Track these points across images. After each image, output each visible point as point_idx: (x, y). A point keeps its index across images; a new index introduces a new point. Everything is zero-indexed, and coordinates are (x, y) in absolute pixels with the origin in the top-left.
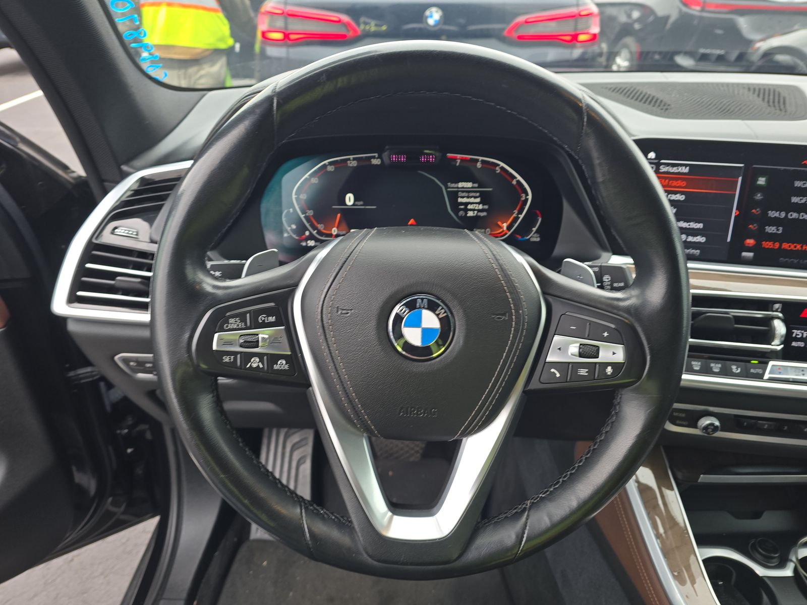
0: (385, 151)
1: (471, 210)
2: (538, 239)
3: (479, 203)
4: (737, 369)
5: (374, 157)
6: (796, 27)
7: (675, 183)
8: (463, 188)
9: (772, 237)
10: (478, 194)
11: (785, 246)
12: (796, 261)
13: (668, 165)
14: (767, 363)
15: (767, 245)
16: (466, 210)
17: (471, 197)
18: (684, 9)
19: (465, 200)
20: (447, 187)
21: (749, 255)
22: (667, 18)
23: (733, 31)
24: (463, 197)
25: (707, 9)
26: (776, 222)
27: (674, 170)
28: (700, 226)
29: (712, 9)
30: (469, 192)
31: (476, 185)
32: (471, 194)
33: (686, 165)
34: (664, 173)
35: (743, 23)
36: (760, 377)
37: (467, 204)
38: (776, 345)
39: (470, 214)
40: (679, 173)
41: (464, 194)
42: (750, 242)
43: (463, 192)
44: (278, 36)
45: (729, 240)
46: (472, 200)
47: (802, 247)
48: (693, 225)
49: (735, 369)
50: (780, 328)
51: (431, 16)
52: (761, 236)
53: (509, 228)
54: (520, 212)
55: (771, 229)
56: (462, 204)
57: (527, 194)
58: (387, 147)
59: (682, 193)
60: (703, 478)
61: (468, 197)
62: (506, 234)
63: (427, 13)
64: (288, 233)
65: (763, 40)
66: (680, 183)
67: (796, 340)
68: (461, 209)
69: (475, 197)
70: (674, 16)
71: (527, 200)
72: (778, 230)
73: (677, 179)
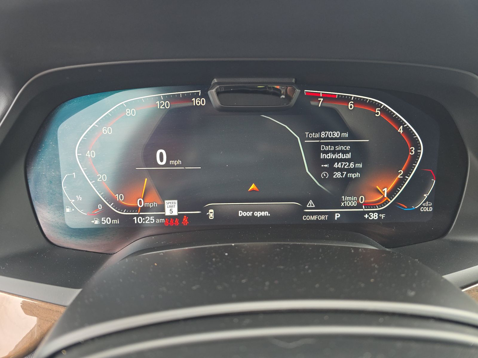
0: (212, 88)
1: (338, 170)
2: (431, 209)
3: (349, 160)
5: (196, 96)
8: (328, 138)
10: (348, 148)
16: (332, 170)
17: (339, 152)
19: (330, 156)
20: (303, 139)
24: (327, 152)
30: (335, 144)
31: (347, 135)
32: (338, 148)
37: (332, 161)
39: (338, 175)
41: (327, 148)
43: (327, 144)
46: (341, 156)
53: (391, 194)
54: (407, 173)
56: (326, 161)
57: (418, 147)
58: (215, 80)
61: (334, 152)
62: (387, 202)
64: (72, 207)
68: (325, 169)
69: (344, 152)
71: (417, 154)
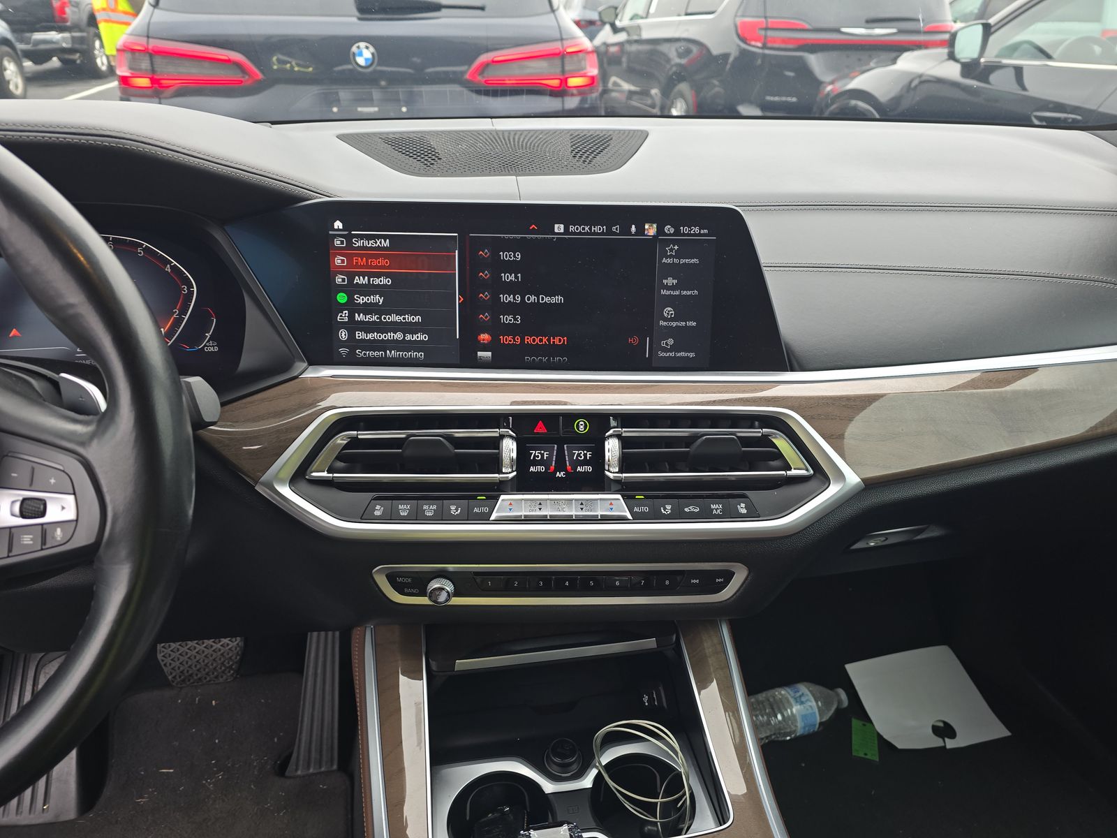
2: (216, 349)
4: (457, 510)
6: (872, 64)
7: (375, 262)
9: (511, 330)
11: (528, 340)
12: (545, 360)
13: (361, 237)
14: (497, 498)
15: (507, 340)
18: (743, 46)
21: (485, 355)
22: (725, 56)
23: (805, 71)
25: (769, 45)
26: (511, 309)
27: (371, 244)
28: (418, 319)
29: (776, 45)
33: (385, 237)
34: (359, 248)
35: (815, 62)
36: (485, 518)
38: (509, 473)
40: (379, 248)
42: (484, 337)
44: (144, 82)
45: (458, 337)
47: (549, 340)
48: (410, 318)
49: (454, 510)
50: (509, 448)
51: (361, 54)
52: (497, 329)
53: (169, 335)
55: (507, 319)
57: (190, 286)
59: (387, 275)
60: (462, 664)
63: (354, 49)
65: (832, 83)
66: (382, 262)
67: (535, 463)
70: (734, 53)
71: (191, 294)
72: (516, 319)
73: (377, 257)
